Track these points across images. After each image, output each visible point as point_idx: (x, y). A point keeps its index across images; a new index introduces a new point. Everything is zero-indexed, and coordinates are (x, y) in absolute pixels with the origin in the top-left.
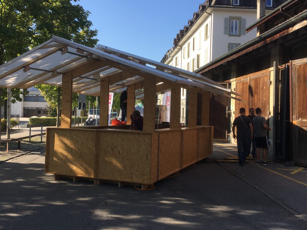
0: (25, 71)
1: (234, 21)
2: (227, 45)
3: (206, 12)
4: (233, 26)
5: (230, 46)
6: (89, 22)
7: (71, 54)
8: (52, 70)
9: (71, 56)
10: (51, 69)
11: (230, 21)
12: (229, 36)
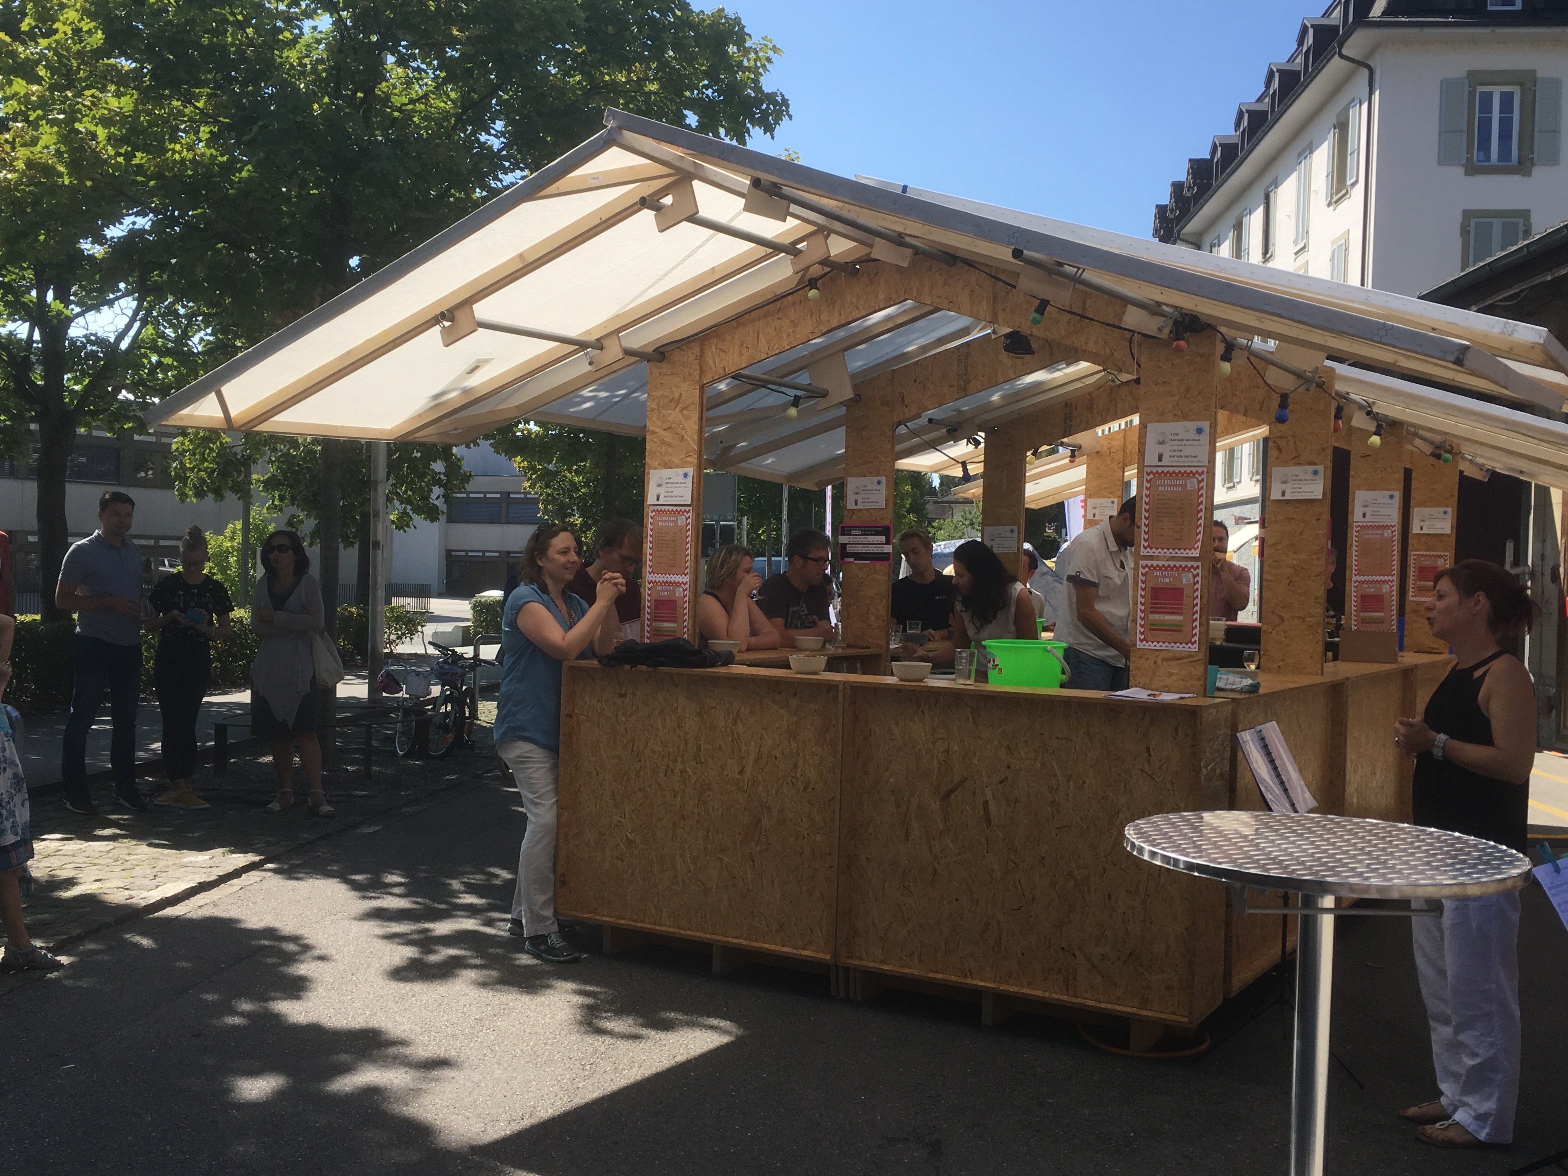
0: (450, 338)
1: (1497, 91)
2: (1459, 218)
3: (1342, 56)
4: (1490, 119)
5: (1472, 229)
6: (770, 98)
7: (712, 232)
8: (593, 338)
9: (707, 240)
10: (588, 332)
11: (1472, 94)
12: (1467, 174)
